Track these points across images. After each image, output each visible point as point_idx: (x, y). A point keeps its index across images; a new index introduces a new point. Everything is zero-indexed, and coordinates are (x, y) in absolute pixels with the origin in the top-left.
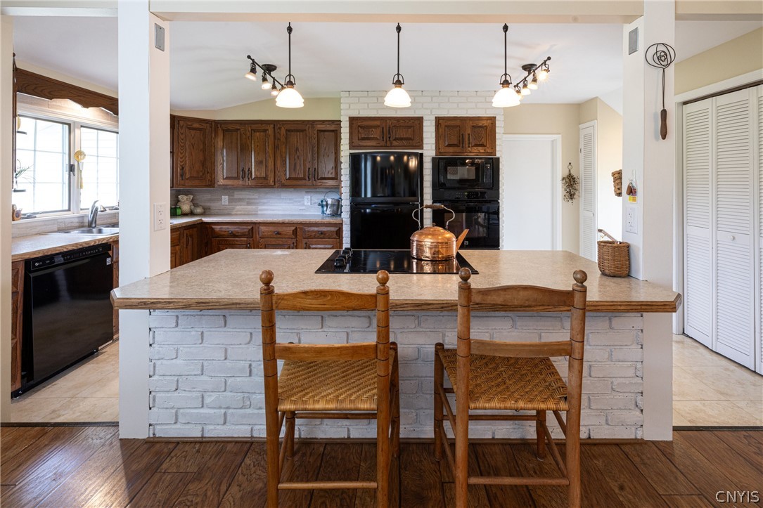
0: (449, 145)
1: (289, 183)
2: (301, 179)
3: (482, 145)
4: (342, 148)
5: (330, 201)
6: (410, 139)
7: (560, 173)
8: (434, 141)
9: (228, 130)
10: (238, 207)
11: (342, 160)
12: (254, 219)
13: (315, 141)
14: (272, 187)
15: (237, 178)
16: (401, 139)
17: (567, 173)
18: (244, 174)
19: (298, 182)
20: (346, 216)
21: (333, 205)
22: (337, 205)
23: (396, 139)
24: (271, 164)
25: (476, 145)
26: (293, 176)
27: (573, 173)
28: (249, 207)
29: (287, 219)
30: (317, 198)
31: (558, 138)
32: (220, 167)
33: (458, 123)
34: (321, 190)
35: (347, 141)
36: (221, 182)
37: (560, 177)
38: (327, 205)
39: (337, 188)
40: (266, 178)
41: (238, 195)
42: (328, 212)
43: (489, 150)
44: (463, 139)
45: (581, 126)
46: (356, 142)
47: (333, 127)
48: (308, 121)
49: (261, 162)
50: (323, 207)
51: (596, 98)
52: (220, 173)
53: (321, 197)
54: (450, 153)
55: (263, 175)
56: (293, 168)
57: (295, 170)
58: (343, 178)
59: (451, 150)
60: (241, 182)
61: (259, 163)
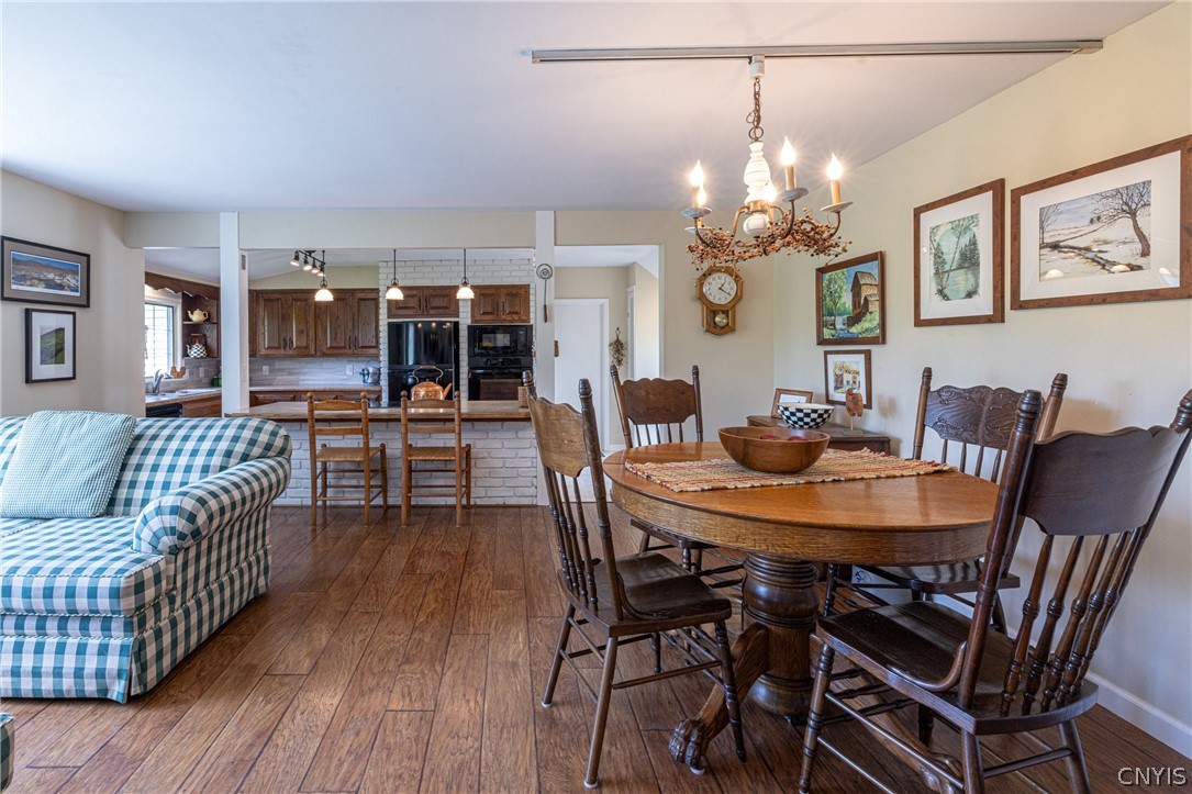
0: (484, 313)
1: (329, 352)
2: (342, 348)
3: (517, 313)
4: (381, 317)
5: (371, 370)
6: (446, 308)
7: (608, 339)
8: (469, 309)
9: (269, 300)
10: (279, 378)
11: (381, 328)
12: (296, 388)
13: (356, 310)
14: (313, 356)
15: (279, 348)
16: (438, 308)
17: (615, 339)
18: (287, 343)
19: (339, 352)
20: (384, 383)
21: (374, 374)
22: (378, 373)
23: (433, 308)
24: (312, 333)
25: (510, 313)
26: (334, 345)
27: (620, 338)
28: (290, 377)
29: (328, 388)
30: (359, 367)
31: (606, 302)
32: (262, 337)
33: (493, 291)
34: (363, 359)
35: (386, 311)
36: (263, 352)
37: (607, 343)
38: (368, 374)
39: (376, 357)
40: (307, 347)
41: (279, 365)
42: (369, 381)
43: (524, 318)
44: (498, 306)
45: (629, 289)
46: (394, 311)
47: (373, 296)
48: (349, 290)
49: (302, 331)
50: (364, 376)
51: (634, 263)
52: (261, 343)
53: (363, 366)
54: (487, 321)
55: (305, 344)
56: (334, 338)
57: (335, 339)
58: (381, 347)
59: (487, 317)
60: (282, 352)
61: (300, 332)
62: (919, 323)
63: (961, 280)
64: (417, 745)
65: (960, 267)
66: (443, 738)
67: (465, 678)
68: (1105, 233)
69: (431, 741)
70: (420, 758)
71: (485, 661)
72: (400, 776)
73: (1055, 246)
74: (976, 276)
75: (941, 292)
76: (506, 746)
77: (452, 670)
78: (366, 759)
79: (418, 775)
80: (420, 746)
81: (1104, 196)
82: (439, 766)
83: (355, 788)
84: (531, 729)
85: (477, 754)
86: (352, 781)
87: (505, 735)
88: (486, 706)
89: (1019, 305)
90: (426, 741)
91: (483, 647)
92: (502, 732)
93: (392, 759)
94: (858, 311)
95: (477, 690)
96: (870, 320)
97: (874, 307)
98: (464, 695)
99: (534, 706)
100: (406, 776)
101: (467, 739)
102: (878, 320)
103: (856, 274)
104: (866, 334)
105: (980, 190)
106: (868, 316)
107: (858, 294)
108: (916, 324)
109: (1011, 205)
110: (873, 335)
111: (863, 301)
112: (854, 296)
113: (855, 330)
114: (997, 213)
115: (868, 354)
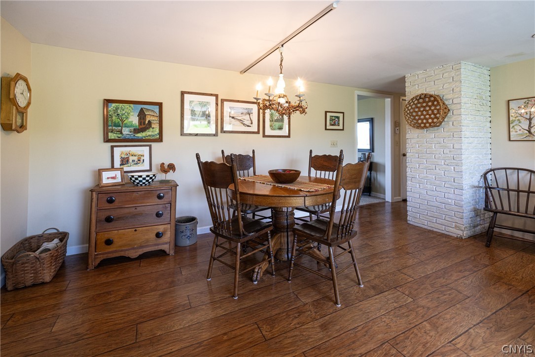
62: (182, 133)
64: (409, 336)
65: (202, 117)
66: (394, 329)
67: (354, 342)
68: (244, 117)
69: (401, 332)
70: (412, 331)
71: (331, 341)
72: (425, 333)
73: (233, 118)
74: (209, 121)
76: (372, 308)
77: (354, 353)
78: (439, 351)
79: (417, 327)
80: (408, 335)
81: (244, 109)
82: (405, 323)
83: (450, 344)
84: (357, 305)
85: (386, 314)
86: (449, 348)
87: (368, 311)
88: (362, 323)
89: (223, 131)
90: (403, 334)
91: (319, 349)
92: (368, 312)
93: (425, 341)
94: (143, 126)
95: (357, 332)
96: (153, 131)
97: (156, 126)
98: (365, 335)
99: (343, 308)
100: (423, 331)
101: (384, 321)
102: (157, 131)
103: (142, 109)
104: (149, 138)
105: (211, 95)
106: (151, 129)
107: (144, 119)
108: (181, 135)
109: (220, 103)
110: (154, 138)
111: (147, 122)
112: (140, 119)
113: (140, 135)
114: (217, 104)
115: (150, 146)
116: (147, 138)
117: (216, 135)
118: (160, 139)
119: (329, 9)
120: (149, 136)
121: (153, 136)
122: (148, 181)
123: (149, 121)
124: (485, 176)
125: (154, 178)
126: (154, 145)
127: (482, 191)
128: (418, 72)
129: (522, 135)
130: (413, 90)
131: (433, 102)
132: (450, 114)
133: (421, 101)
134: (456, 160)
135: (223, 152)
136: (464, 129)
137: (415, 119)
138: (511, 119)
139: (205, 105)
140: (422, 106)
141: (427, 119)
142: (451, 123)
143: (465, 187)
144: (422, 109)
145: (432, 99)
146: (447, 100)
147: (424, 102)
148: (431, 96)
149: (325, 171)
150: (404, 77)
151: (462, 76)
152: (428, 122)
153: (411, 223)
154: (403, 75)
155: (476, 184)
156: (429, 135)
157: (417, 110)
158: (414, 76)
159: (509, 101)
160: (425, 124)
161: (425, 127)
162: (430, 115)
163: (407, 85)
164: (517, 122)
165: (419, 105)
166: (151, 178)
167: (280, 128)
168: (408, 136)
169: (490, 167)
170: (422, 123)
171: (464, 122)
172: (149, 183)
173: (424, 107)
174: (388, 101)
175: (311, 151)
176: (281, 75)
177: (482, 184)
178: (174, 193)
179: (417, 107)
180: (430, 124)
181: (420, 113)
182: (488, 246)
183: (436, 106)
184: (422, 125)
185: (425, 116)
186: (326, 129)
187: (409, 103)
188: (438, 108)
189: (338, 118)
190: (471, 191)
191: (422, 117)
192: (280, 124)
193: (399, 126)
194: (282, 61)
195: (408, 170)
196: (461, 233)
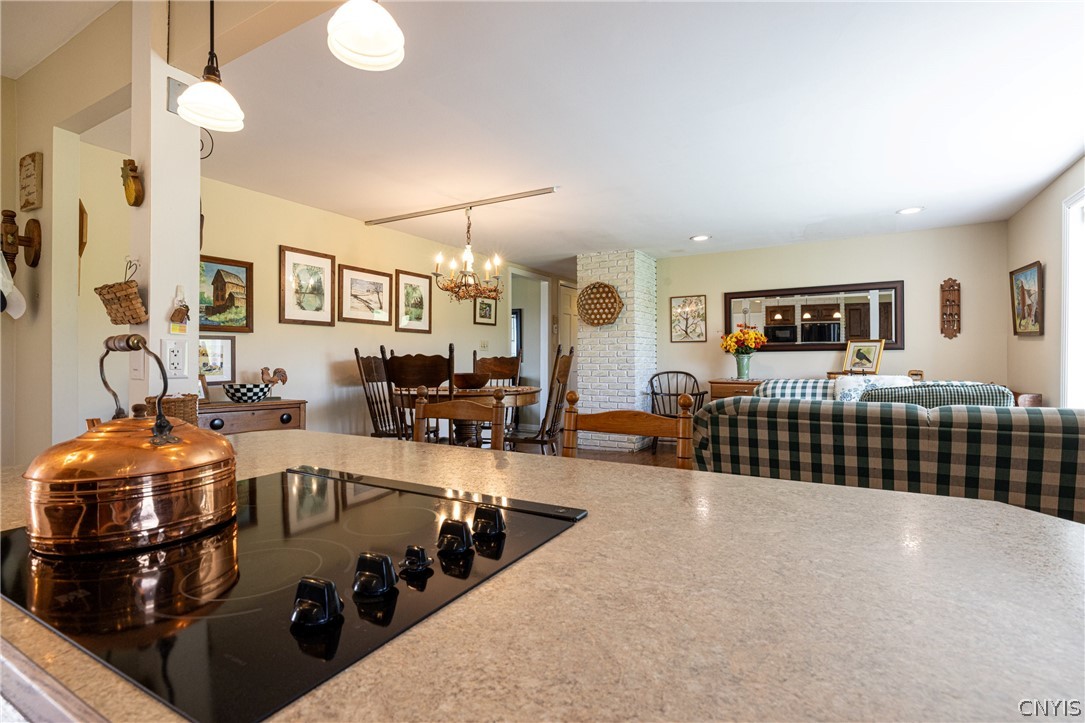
62: (282, 319)
63: (311, 300)
65: (311, 293)
68: (371, 297)
73: (356, 296)
74: (322, 300)
75: (299, 304)
81: (369, 283)
89: (341, 319)
94: (221, 303)
96: (236, 313)
97: (241, 304)
102: (243, 313)
103: (219, 271)
104: (230, 324)
105: (325, 256)
106: (234, 309)
107: (223, 289)
108: (280, 322)
109: (338, 271)
110: (237, 324)
111: (227, 296)
112: (216, 289)
113: (215, 318)
114: (333, 272)
115: (233, 340)
116: (227, 324)
117: (331, 324)
118: (248, 328)
119: (549, 191)
120: (231, 320)
121: (237, 321)
122: (256, 394)
123: (231, 294)
124: (651, 382)
125: (266, 390)
126: (239, 337)
127: (650, 398)
128: (592, 254)
129: (680, 336)
130: (586, 276)
131: (607, 293)
132: (624, 309)
133: (595, 290)
134: (628, 363)
135: (356, 351)
136: (637, 327)
137: (587, 313)
138: (673, 318)
139: (316, 273)
140: (596, 298)
141: (601, 315)
142: (624, 320)
143: (637, 393)
144: (595, 301)
145: (607, 289)
146: (621, 292)
147: (598, 292)
148: (606, 286)
149: (498, 378)
150: (575, 258)
151: (636, 266)
152: (601, 318)
153: (582, 447)
154: (574, 255)
155: (645, 390)
156: (603, 334)
157: (590, 302)
158: (587, 258)
159: (671, 298)
160: (598, 320)
161: (598, 324)
162: (604, 309)
163: (579, 268)
164: (677, 322)
165: (592, 296)
166: (262, 390)
167: (419, 318)
168: (579, 335)
169: (655, 372)
170: (596, 318)
171: (637, 320)
172: (259, 398)
173: (598, 299)
174: (545, 285)
175: (475, 353)
176: (469, 247)
177: (649, 391)
178: (302, 413)
179: (590, 298)
180: (604, 320)
181: (593, 306)
182: (654, 454)
183: (610, 298)
184: (596, 321)
185: (598, 310)
186: (475, 323)
187: (583, 293)
188: (612, 301)
189: (489, 306)
190: (641, 397)
191: (596, 311)
192: (418, 311)
193: (557, 322)
194: (469, 228)
195: (579, 379)
196: (632, 446)
